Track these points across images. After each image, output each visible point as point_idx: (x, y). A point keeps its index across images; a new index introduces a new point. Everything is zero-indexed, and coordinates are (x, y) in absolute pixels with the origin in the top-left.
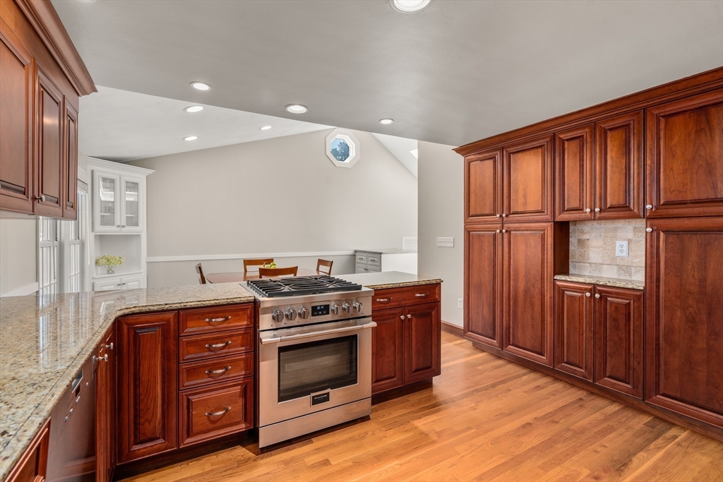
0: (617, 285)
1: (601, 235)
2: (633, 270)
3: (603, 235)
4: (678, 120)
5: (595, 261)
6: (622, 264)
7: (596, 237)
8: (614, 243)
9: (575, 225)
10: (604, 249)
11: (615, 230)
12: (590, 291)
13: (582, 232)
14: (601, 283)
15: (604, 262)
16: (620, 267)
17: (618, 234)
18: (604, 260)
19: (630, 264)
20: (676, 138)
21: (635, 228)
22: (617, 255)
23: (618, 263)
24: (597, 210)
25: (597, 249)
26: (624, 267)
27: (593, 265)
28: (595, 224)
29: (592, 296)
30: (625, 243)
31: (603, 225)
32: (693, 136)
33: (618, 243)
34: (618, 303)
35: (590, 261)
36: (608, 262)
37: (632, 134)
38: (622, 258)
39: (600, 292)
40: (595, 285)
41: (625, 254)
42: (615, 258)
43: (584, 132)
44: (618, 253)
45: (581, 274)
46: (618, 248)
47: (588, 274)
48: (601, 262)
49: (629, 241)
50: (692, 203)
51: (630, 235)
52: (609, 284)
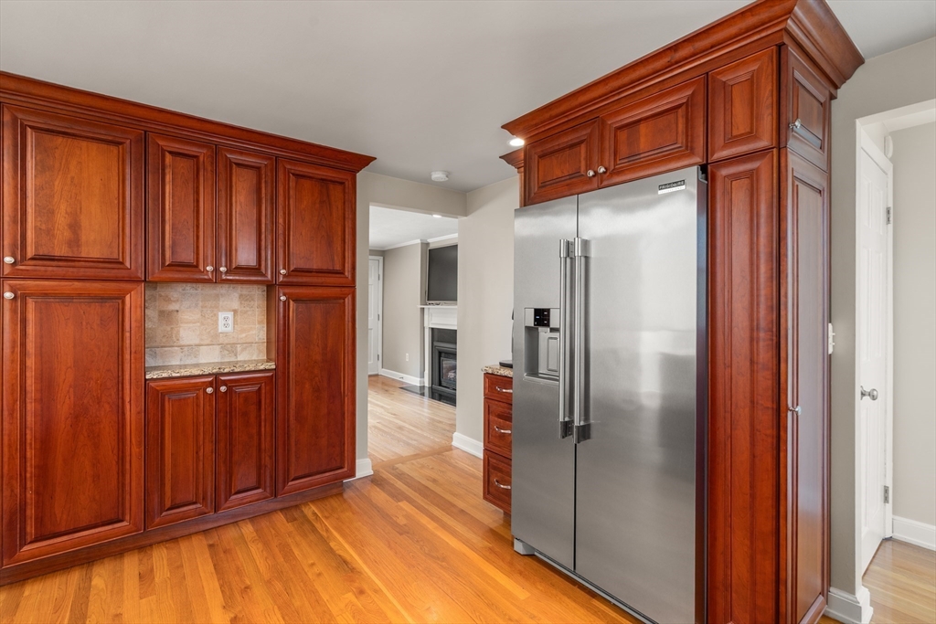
0: (247, 369)
1: (197, 305)
2: (239, 348)
3: (200, 304)
4: (307, 184)
5: (188, 343)
6: (226, 342)
7: (190, 307)
8: (216, 315)
9: (156, 288)
10: (202, 324)
11: (217, 297)
12: (210, 384)
13: (168, 300)
14: (226, 371)
15: (202, 343)
16: (224, 347)
17: (221, 303)
18: (202, 340)
19: (235, 342)
20: (305, 203)
21: (241, 296)
22: (220, 331)
23: (221, 342)
24: (223, 269)
25: (191, 325)
26: (229, 346)
27: (186, 349)
28: (188, 288)
29: (217, 390)
30: (230, 315)
31: (199, 291)
32: (317, 205)
33: (221, 315)
34: (249, 392)
35: (182, 343)
36: (208, 342)
37: (263, 180)
38: (226, 334)
39: (225, 383)
40: (217, 375)
41: (230, 329)
42: (217, 335)
43: (201, 152)
44: (221, 328)
45: (166, 364)
46: (221, 322)
47: (178, 363)
48: (197, 342)
49: (235, 312)
50: (317, 272)
51: (236, 304)
52: (236, 370)
